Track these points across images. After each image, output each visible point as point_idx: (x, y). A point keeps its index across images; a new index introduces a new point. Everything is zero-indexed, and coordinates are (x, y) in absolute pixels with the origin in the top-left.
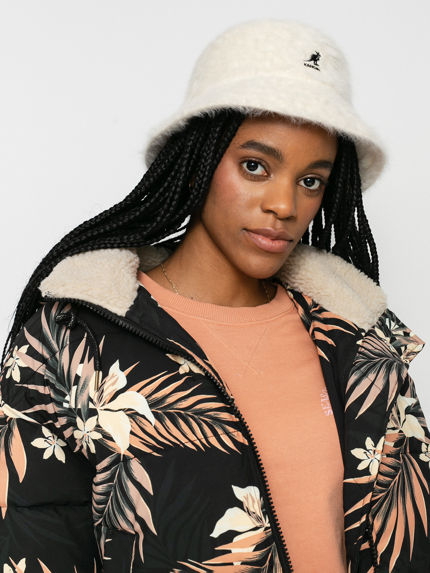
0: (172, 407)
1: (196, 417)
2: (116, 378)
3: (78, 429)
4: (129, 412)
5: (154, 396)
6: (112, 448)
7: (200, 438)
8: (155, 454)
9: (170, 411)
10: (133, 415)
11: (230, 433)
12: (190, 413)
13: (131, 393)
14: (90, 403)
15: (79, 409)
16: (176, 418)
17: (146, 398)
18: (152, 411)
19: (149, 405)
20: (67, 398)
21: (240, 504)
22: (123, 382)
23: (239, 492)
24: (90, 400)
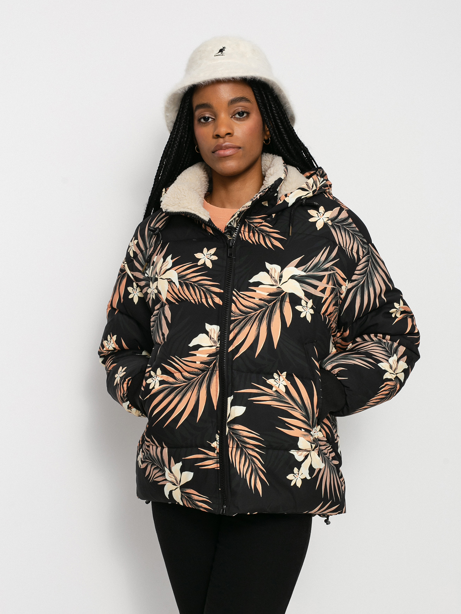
0: (188, 280)
1: (199, 287)
2: (168, 263)
3: (150, 288)
4: (169, 280)
5: (181, 274)
6: (160, 298)
7: (198, 298)
8: (176, 303)
9: (187, 282)
10: (170, 282)
11: (213, 298)
12: (196, 284)
13: (172, 271)
14: (156, 275)
15: (152, 277)
16: (189, 286)
17: (178, 274)
18: (179, 281)
19: (178, 278)
20: (147, 272)
21: (207, 333)
22: (170, 265)
23: (208, 327)
24: (156, 273)
